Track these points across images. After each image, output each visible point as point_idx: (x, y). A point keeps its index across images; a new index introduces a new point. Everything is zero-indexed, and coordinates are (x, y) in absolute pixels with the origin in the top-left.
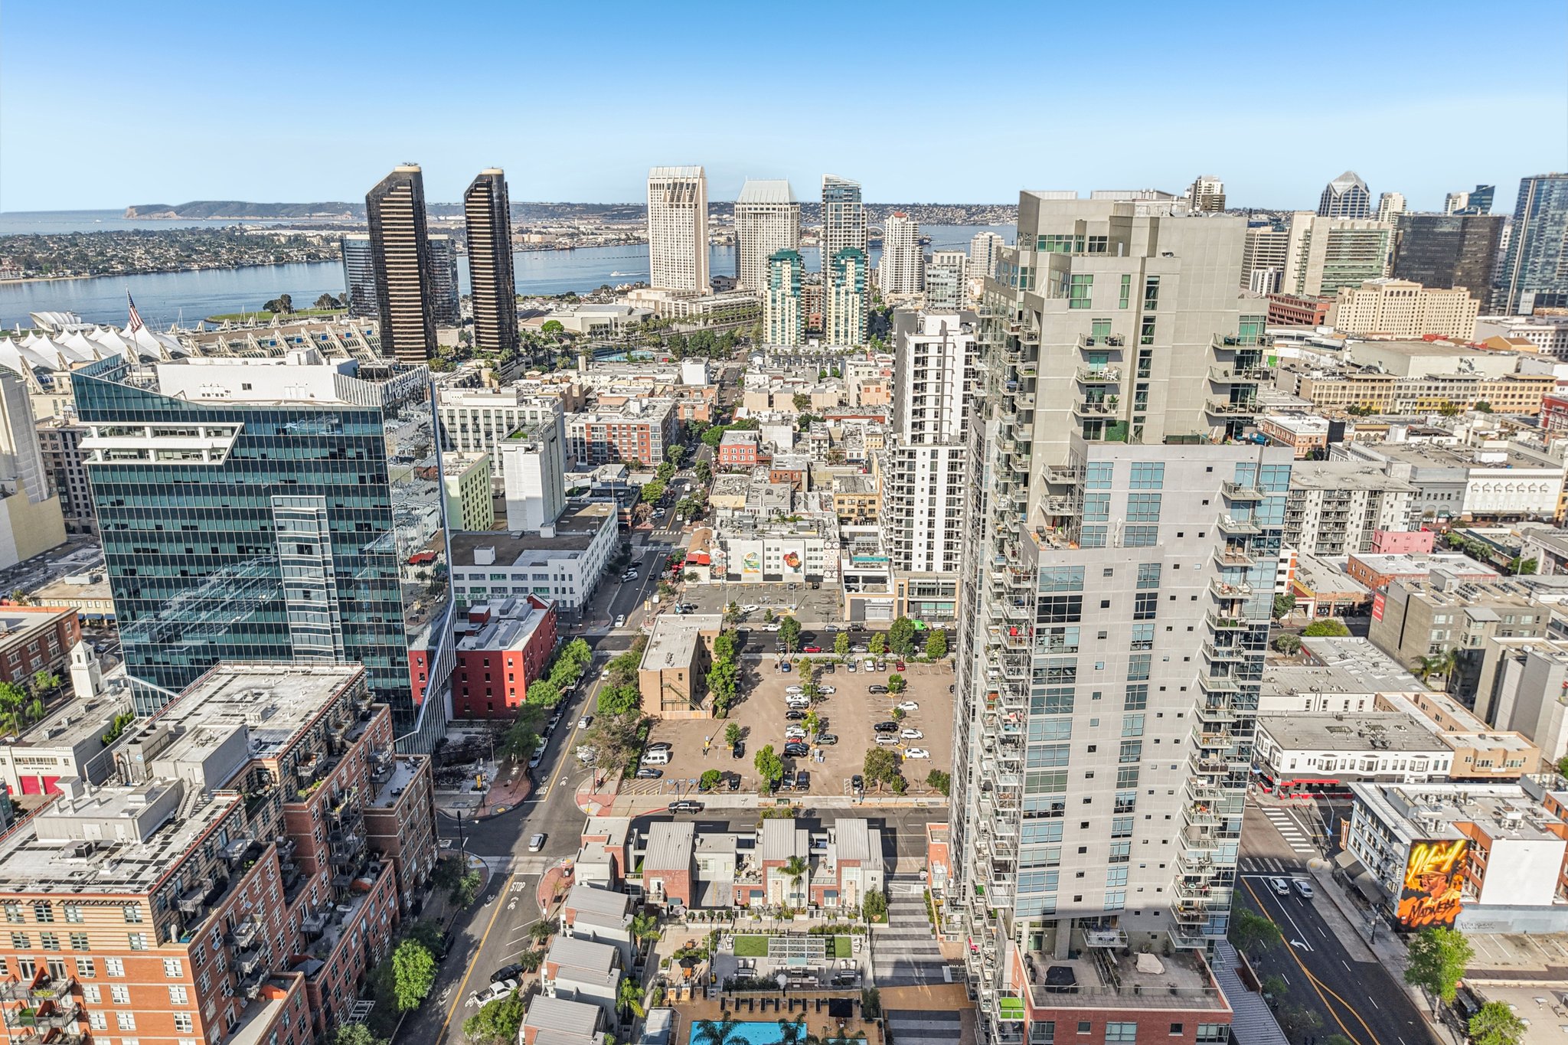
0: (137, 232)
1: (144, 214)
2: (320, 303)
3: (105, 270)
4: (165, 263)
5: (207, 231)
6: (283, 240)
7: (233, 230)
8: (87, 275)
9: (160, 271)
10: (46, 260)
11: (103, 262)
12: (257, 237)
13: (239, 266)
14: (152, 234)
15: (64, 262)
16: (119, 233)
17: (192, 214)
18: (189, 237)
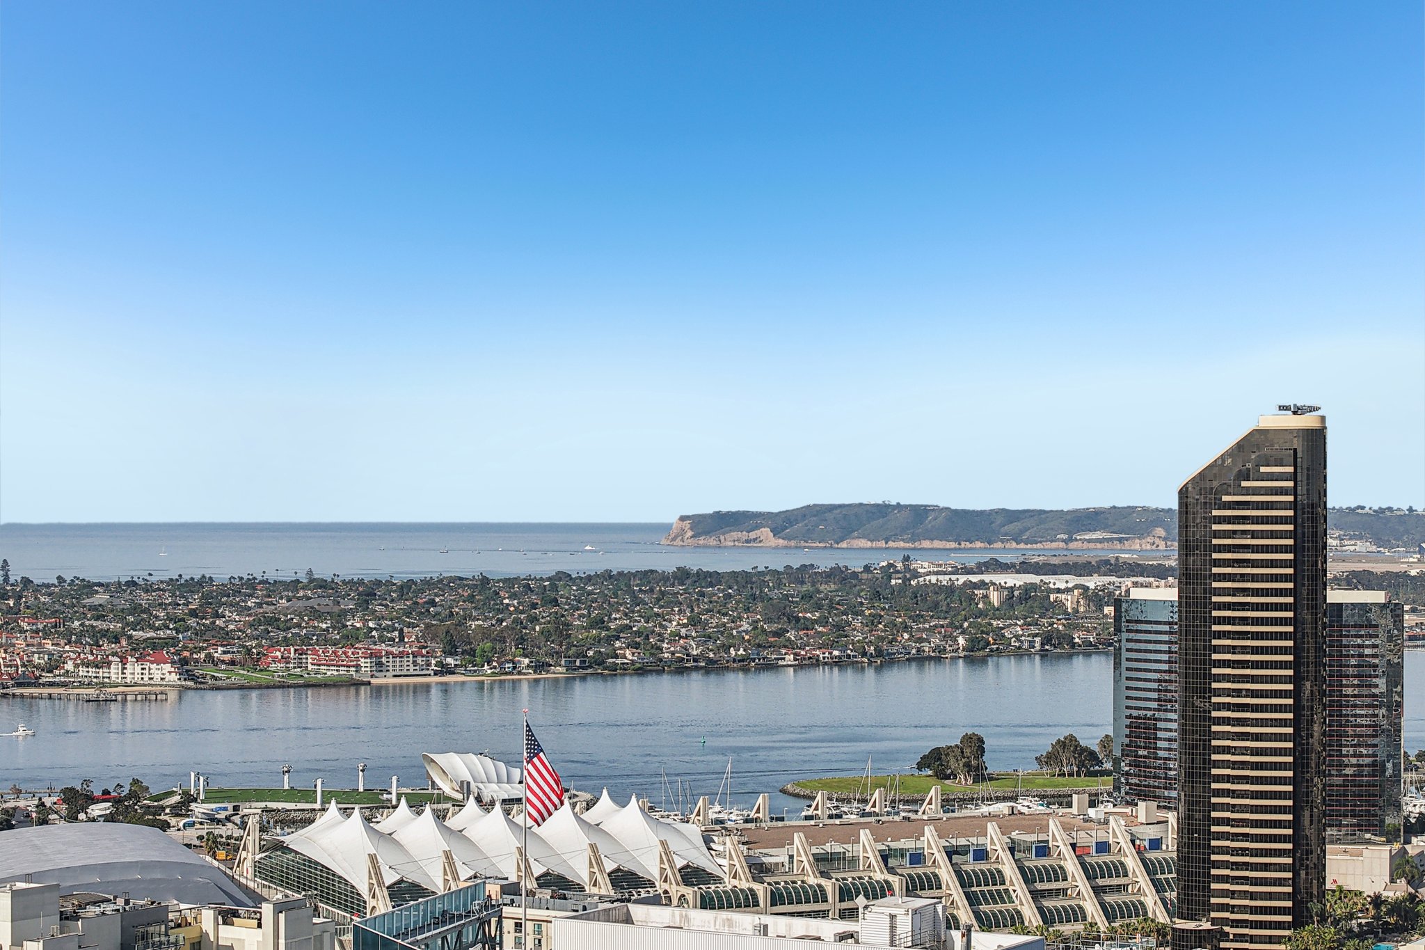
0: (683, 575)
1: (707, 533)
2: (1051, 759)
3: (599, 661)
4: (726, 648)
5: (831, 575)
6: (995, 597)
7: (889, 571)
8: (559, 671)
9: (712, 667)
10: (485, 634)
11: (599, 640)
12: (938, 589)
13: (884, 660)
14: (712, 578)
15: (521, 640)
16: (647, 575)
17: (807, 536)
18: (791, 589)
